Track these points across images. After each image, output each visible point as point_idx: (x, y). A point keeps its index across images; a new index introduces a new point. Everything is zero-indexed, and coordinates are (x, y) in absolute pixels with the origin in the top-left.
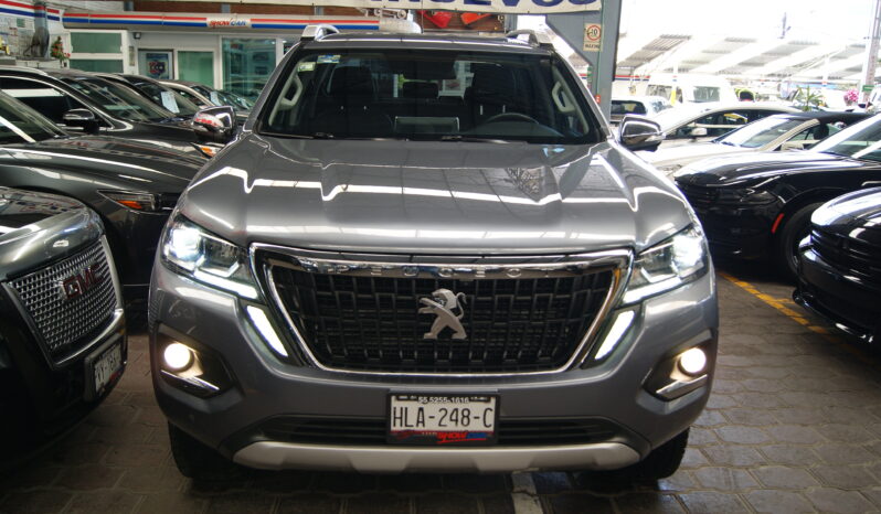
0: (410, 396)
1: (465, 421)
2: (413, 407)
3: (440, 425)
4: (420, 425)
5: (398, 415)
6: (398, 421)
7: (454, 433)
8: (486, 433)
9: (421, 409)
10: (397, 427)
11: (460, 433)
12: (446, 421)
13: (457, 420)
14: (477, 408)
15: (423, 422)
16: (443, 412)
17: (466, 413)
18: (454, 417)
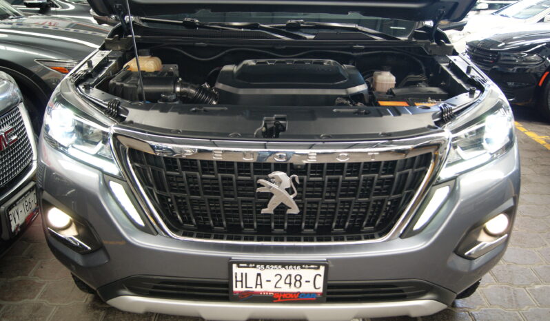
0: (248, 264)
1: (298, 284)
2: (252, 273)
3: (275, 287)
4: (259, 287)
5: (239, 279)
6: (239, 284)
7: (288, 294)
8: (317, 294)
9: (259, 275)
10: (238, 288)
11: (293, 293)
12: (281, 284)
13: (290, 284)
14: (308, 274)
15: (261, 285)
16: (279, 277)
17: (298, 278)
18: (288, 281)
